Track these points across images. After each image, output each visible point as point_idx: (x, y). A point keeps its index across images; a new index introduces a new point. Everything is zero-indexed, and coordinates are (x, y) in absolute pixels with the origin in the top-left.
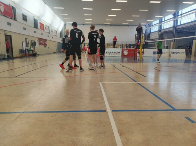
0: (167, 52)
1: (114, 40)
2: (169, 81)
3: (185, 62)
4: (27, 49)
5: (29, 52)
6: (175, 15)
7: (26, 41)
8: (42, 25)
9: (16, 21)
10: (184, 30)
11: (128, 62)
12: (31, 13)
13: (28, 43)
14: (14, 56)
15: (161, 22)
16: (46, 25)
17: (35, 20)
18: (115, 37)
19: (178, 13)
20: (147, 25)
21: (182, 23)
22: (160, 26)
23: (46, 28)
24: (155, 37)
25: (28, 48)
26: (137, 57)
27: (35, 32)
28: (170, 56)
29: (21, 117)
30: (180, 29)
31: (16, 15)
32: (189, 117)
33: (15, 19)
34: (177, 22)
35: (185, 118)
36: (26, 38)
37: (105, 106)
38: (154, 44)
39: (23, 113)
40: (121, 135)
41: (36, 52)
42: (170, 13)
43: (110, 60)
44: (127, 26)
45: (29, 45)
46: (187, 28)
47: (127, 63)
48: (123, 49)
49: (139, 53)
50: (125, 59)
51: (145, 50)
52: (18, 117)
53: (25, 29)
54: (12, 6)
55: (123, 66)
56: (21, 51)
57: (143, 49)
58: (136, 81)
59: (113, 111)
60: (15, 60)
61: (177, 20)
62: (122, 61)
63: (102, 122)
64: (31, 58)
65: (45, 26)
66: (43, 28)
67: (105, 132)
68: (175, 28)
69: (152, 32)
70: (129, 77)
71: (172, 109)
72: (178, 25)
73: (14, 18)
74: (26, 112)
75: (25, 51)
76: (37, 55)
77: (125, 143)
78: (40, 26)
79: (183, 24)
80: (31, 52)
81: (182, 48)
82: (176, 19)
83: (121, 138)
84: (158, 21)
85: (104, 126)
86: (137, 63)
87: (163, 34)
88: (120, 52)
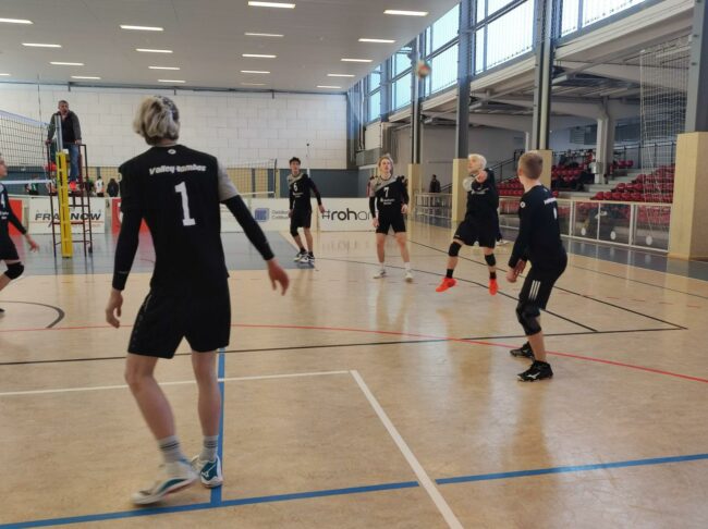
22: (386, 99)
28: (318, 226)
30: (435, 114)
34: (423, 86)
68: (416, 108)
87: (392, 130)
88: (103, 214)
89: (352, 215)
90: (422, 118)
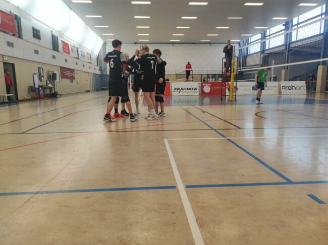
0: (276, 87)
1: (186, 68)
2: (280, 135)
3: (305, 103)
4: (41, 86)
5: (44, 91)
6: (288, 25)
7: (39, 73)
8: (65, 45)
9: (22, 39)
10: (303, 50)
11: (212, 103)
12: (48, 26)
13: (42, 75)
14: (19, 99)
15: (264, 36)
16: (73, 45)
17: (53, 37)
18: (189, 63)
19: (292, 21)
20: (241, 43)
21: (299, 38)
22: (263, 45)
23: (72, 50)
24: (254, 61)
25: (43, 84)
26: (225, 95)
27: (54, 57)
28: (280, 92)
29: (32, 200)
30: (296, 49)
31: (21, 30)
32: (314, 195)
33: (20, 37)
34: (291, 37)
35: (308, 197)
36: (39, 68)
37: (174, 180)
38: (254, 74)
39: (37, 193)
40: (201, 227)
41: (56, 91)
42: (278, 22)
43: (182, 102)
44: (209, 45)
45: (45, 79)
46: (307, 47)
47: (209, 106)
48: (202, 84)
49: (229, 89)
50: (207, 100)
51: (240, 84)
52: (28, 200)
53: (36, 52)
54: (15, 15)
55: (203, 112)
56: (32, 89)
57: (235, 83)
58: (226, 136)
59: (187, 187)
60: (21, 105)
61: (291, 33)
62: (202, 103)
63: (168, 206)
64: (49, 101)
65: (71, 46)
66: (67, 51)
67: (175, 223)
68: (288, 46)
69: (250, 55)
70: (212, 129)
71: (285, 181)
72: (292, 41)
73: (18, 35)
74: (42, 193)
75: (38, 89)
76: (58, 96)
77: (208, 241)
78: (63, 48)
79: (301, 40)
80: (48, 92)
81: (301, 80)
82: (288, 32)
83: (201, 232)
84: (259, 36)
85: (173, 213)
86: (226, 106)
87: (268, 57)
88: (198, 88)
89: (294, 88)
90: (290, 50)
